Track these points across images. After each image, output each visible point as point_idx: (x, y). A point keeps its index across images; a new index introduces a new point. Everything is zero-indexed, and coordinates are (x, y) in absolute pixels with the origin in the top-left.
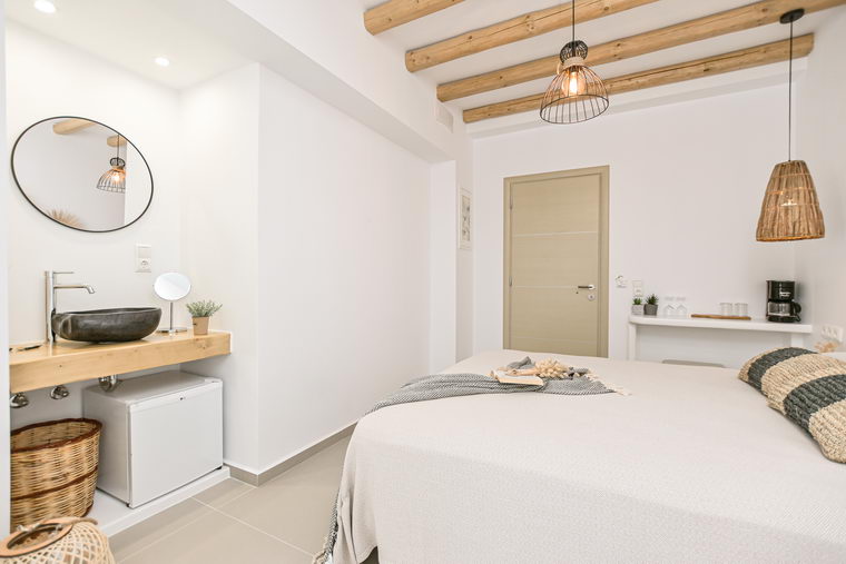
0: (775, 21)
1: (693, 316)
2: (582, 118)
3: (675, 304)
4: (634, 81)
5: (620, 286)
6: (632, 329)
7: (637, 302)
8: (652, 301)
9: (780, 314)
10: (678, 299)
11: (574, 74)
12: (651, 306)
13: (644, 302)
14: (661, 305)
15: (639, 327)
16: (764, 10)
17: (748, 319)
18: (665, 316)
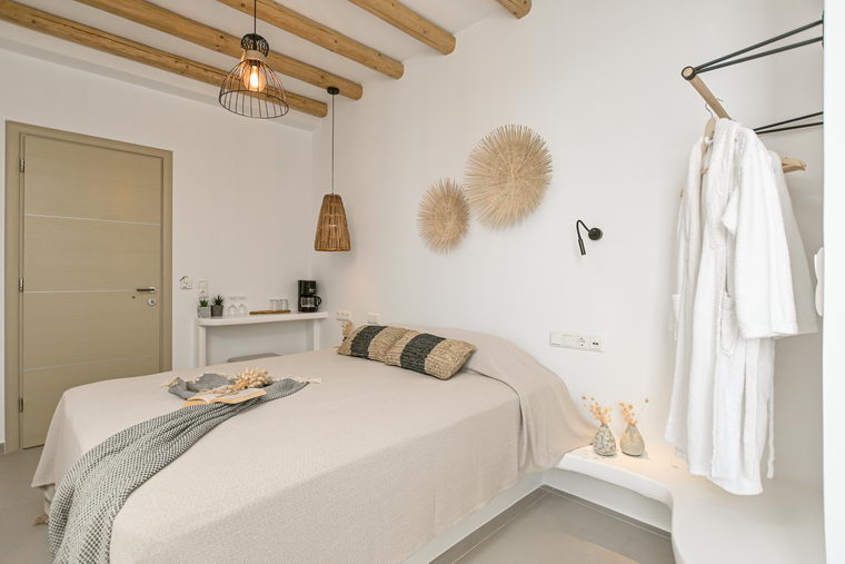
0: (323, 87)
1: (251, 313)
2: (247, 113)
3: (237, 304)
4: (210, 74)
5: (185, 288)
6: (202, 332)
7: (204, 304)
8: (219, 302)
9: (308, 306)
10: (242, 298)
11: (255, 67)
12: (217, 307)
13: (211, 303)
14: (226, 304)
15: (208, 328)
16: (322, 77)
17: (288, 312)
18: (229, 316)
